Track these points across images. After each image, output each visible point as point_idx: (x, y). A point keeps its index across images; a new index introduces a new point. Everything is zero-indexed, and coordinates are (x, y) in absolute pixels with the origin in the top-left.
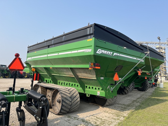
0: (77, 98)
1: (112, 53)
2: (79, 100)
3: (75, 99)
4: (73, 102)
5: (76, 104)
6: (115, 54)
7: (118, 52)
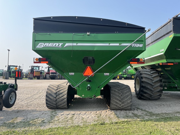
0: (63, 95)
1: (61, 44)
2: (66, 97)
3: (61, 96)
4: (58, 99)
5: (62, 100)
6: (67, 45)
7: (73, 42)
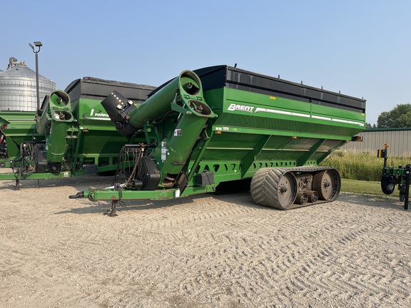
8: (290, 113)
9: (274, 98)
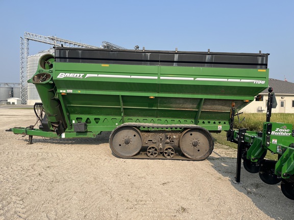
8: (129, 77)
9: (107, 65)
